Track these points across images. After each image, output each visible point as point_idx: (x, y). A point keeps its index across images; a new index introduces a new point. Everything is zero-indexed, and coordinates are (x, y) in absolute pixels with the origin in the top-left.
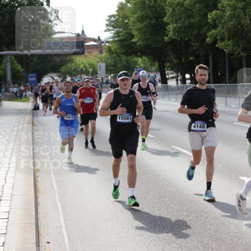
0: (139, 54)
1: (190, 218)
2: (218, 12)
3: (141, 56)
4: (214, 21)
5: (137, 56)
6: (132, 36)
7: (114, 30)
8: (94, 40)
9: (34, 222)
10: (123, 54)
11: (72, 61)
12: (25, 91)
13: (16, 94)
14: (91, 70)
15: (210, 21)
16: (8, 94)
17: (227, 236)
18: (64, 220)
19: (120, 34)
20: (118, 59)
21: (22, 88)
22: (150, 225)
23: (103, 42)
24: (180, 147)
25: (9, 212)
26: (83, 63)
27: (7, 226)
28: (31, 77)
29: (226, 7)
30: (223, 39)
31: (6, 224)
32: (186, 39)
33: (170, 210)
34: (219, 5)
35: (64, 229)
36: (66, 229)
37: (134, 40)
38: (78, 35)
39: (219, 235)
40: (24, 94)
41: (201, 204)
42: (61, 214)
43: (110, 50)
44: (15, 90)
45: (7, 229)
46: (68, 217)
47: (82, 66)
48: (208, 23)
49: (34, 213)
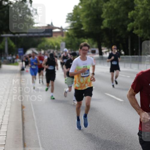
0: (85, 37)
1: (116, 136)
2: (135, 12)
3: (87, 39)
4: (132, 17)
5: (84, 38)
6: (82, 26)
7: (70, 22)
8: (58, 28)
9: (22, 138)
10: (76, 37)
11: (44, 41)
12: (16, 59)
13: (10, 61)
14: (56, 47)
15: (129, 17)
16: (5, 60)
17: (138, 147)
18: (40, 137)
19: (75, 25)
20: (73, 40)
21: (14, 57)
22: (91, 141)
23: (63, 30)
24: (110, 94)
25: (6, 132)
26: (51, 42)
27: (5, 140)
28: (20, 50)
29: (139, 9)
30: (137, 28)
31: (5, 139)
32: (115, 28)
33: (103, 132)
34: (135, 8)
35: (40, 142)
36: (41, 142)
37: (83, 29)
38: (49, 25)
39: (133, 147)
40: (15, 60)
41: (122, 128)
42: (38, 133)
43: (68, 34)
44: (10, 58)
45: (5, 142)
46: (42, 135)
47: (51, 44)
48: (128, 19)
49: (21, 133)
